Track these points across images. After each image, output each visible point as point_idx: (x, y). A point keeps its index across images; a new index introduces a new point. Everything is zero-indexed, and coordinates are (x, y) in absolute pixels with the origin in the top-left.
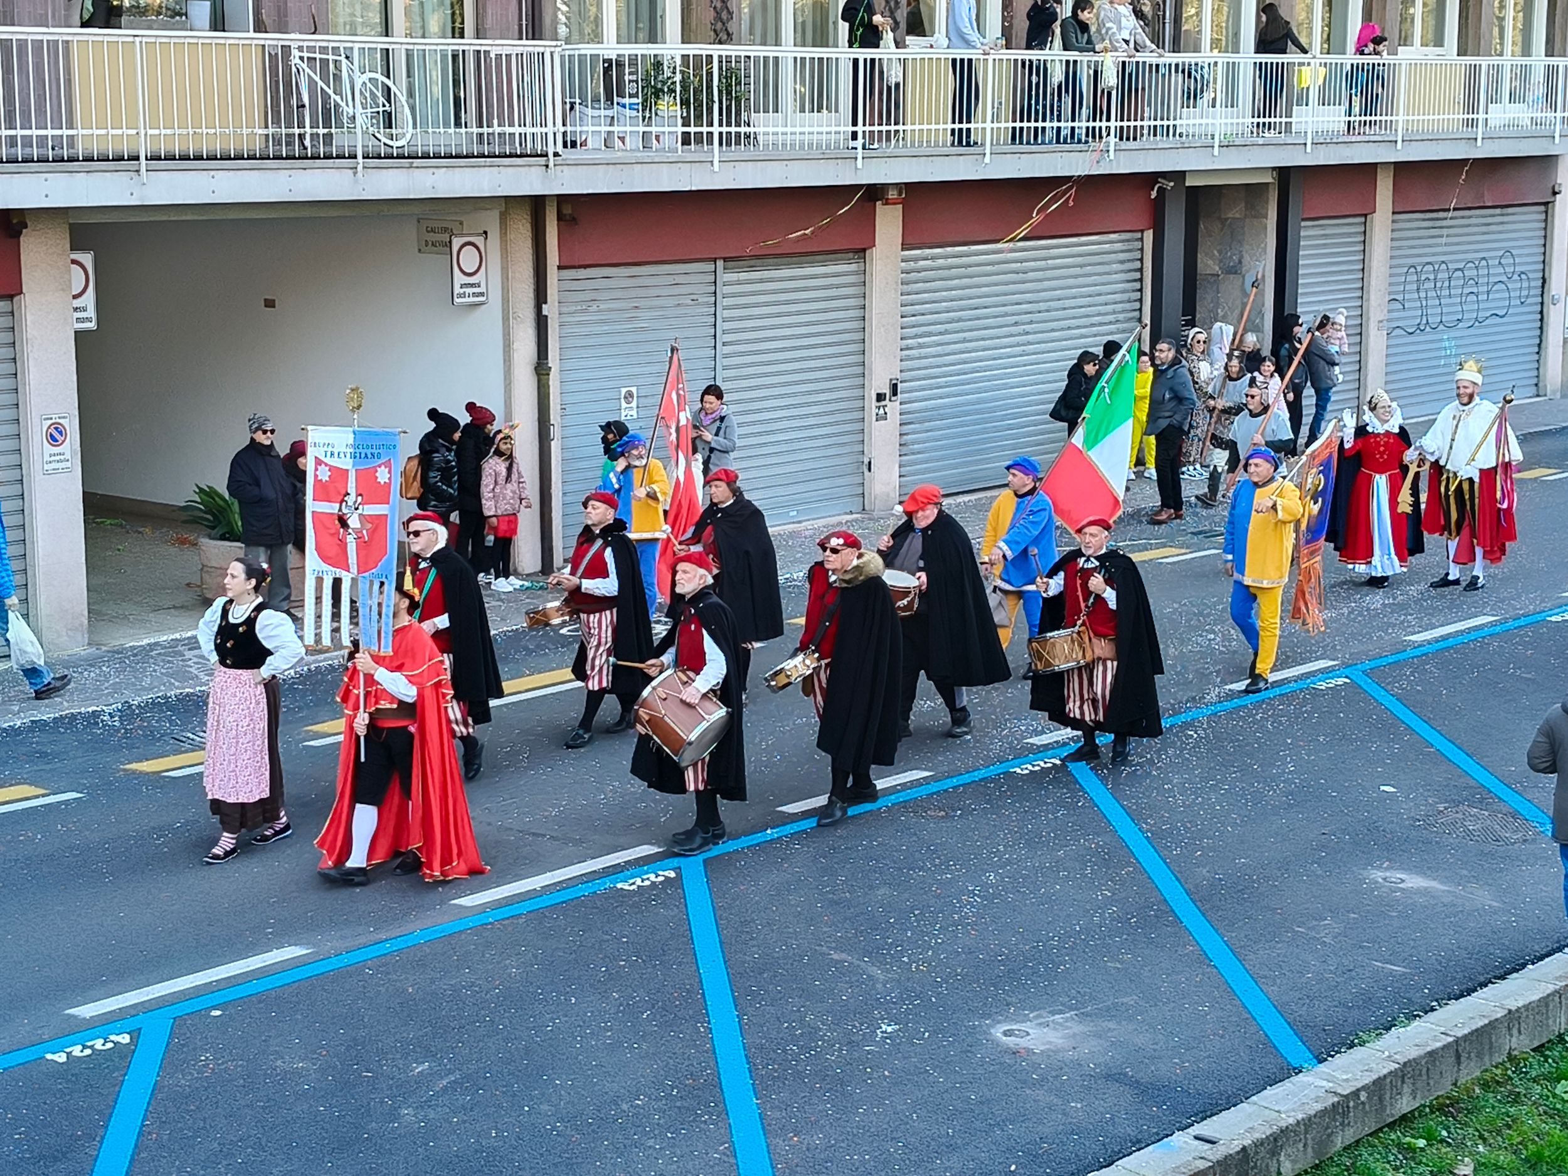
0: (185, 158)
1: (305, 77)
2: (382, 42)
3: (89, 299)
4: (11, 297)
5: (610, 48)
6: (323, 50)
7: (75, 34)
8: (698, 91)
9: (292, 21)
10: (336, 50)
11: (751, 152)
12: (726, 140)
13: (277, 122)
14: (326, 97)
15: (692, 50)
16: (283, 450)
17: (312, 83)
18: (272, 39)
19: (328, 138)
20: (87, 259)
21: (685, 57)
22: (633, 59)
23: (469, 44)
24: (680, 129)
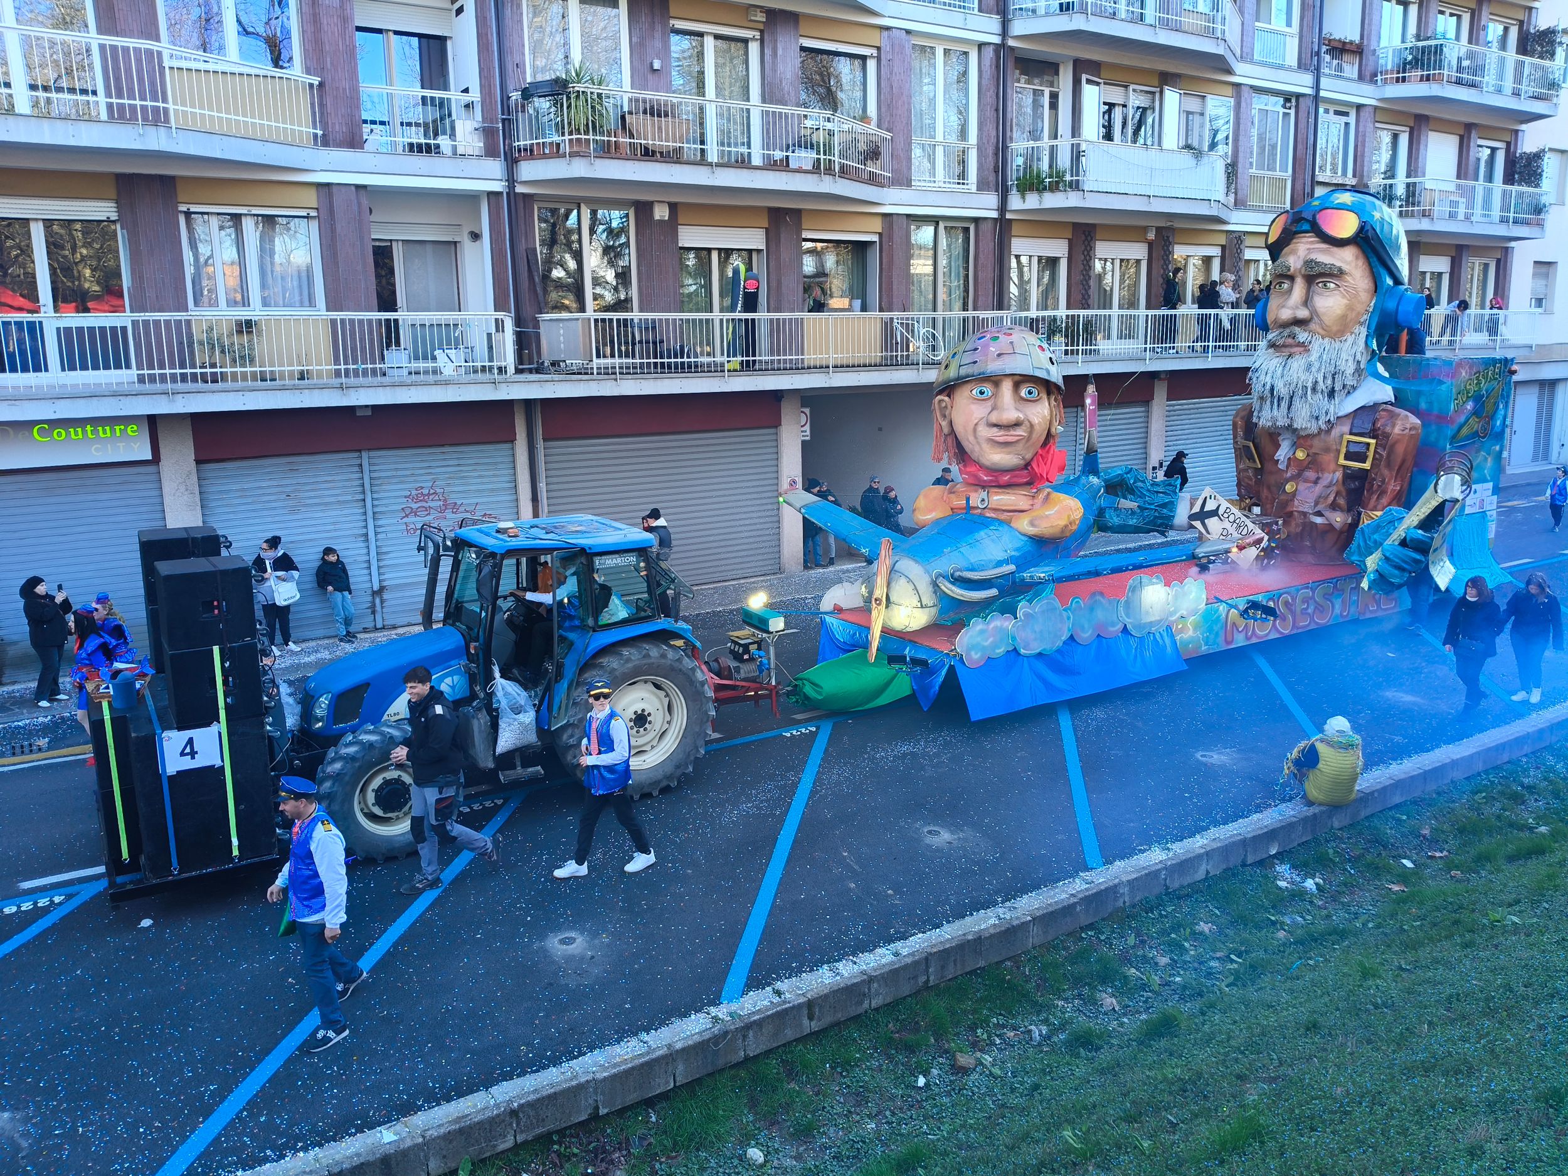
0: (848, 366)
1: (899, 330)
2: (931, 314)
3: (807, 428)
4: (776, 427)
5: (1033, 313)
6: (907, 319)
7: (806, 315)
8: (1073, 331)
9: (895, 307)
10: (913, 319)
11: (1097, 357)
12: (1085, 352)
13: (886, 351)
14: (907, 339)
15: (1071, 312)
16: (882, 491)
17: (902, 334)
18: (886, 315)
19: (908, 356)
20: (807, 411)
21: (1067, 316)
22: (1043, 318)
23: (970, 313)
24: (1064, 348)
